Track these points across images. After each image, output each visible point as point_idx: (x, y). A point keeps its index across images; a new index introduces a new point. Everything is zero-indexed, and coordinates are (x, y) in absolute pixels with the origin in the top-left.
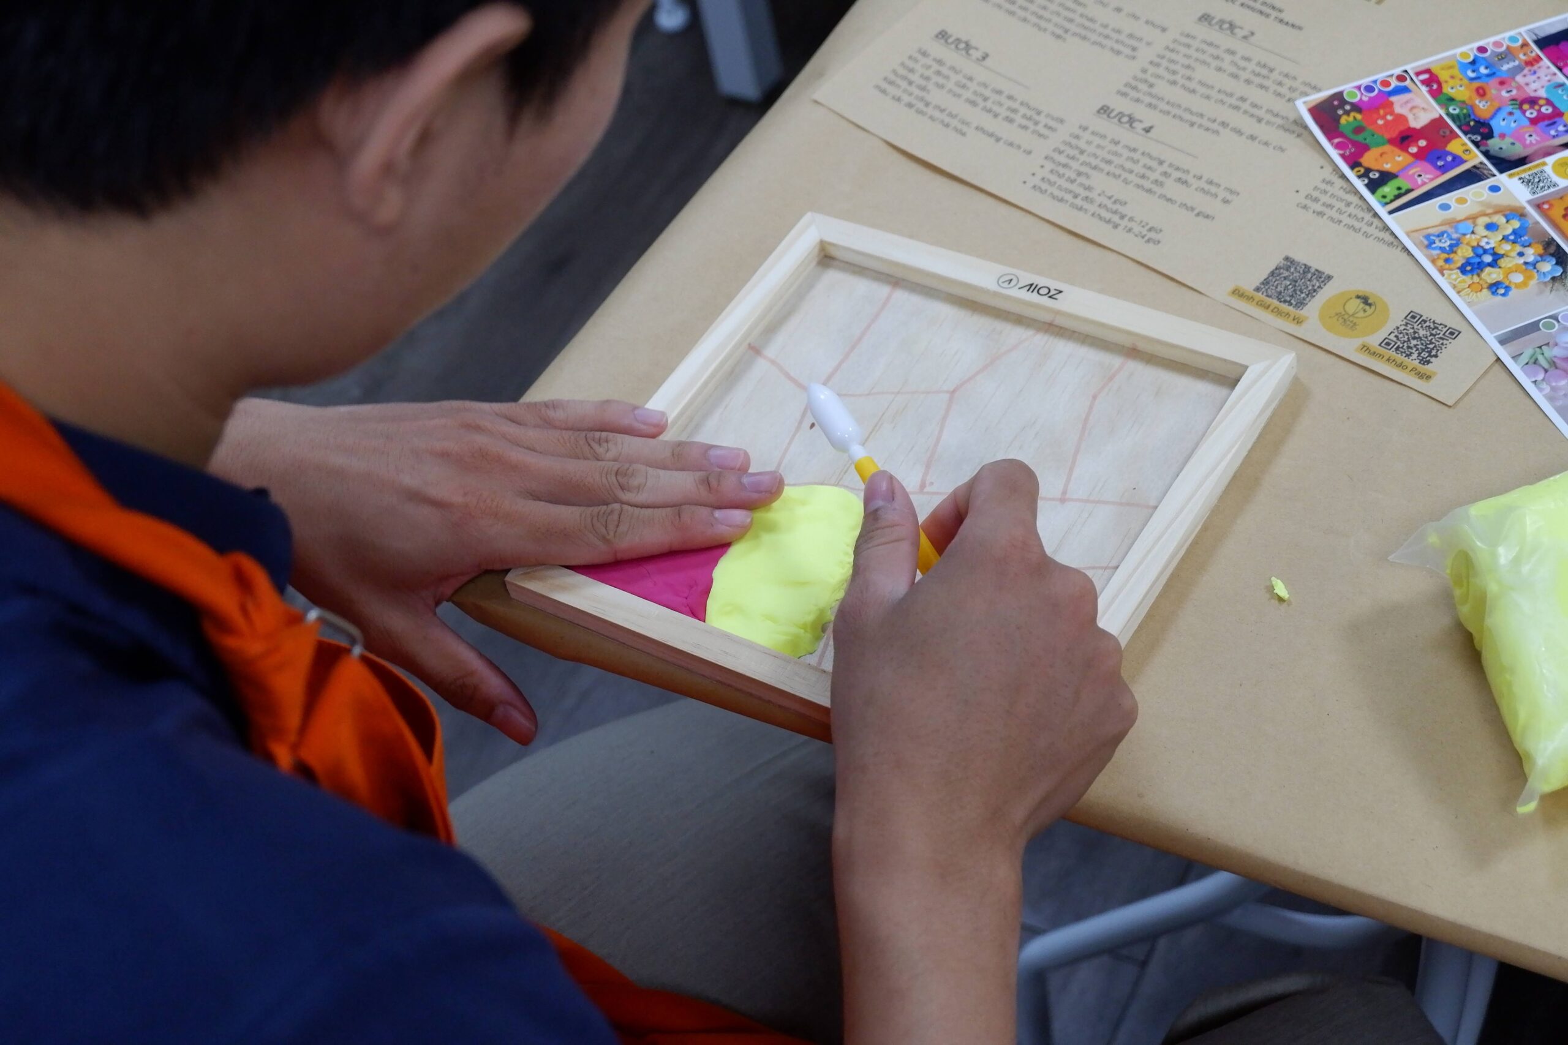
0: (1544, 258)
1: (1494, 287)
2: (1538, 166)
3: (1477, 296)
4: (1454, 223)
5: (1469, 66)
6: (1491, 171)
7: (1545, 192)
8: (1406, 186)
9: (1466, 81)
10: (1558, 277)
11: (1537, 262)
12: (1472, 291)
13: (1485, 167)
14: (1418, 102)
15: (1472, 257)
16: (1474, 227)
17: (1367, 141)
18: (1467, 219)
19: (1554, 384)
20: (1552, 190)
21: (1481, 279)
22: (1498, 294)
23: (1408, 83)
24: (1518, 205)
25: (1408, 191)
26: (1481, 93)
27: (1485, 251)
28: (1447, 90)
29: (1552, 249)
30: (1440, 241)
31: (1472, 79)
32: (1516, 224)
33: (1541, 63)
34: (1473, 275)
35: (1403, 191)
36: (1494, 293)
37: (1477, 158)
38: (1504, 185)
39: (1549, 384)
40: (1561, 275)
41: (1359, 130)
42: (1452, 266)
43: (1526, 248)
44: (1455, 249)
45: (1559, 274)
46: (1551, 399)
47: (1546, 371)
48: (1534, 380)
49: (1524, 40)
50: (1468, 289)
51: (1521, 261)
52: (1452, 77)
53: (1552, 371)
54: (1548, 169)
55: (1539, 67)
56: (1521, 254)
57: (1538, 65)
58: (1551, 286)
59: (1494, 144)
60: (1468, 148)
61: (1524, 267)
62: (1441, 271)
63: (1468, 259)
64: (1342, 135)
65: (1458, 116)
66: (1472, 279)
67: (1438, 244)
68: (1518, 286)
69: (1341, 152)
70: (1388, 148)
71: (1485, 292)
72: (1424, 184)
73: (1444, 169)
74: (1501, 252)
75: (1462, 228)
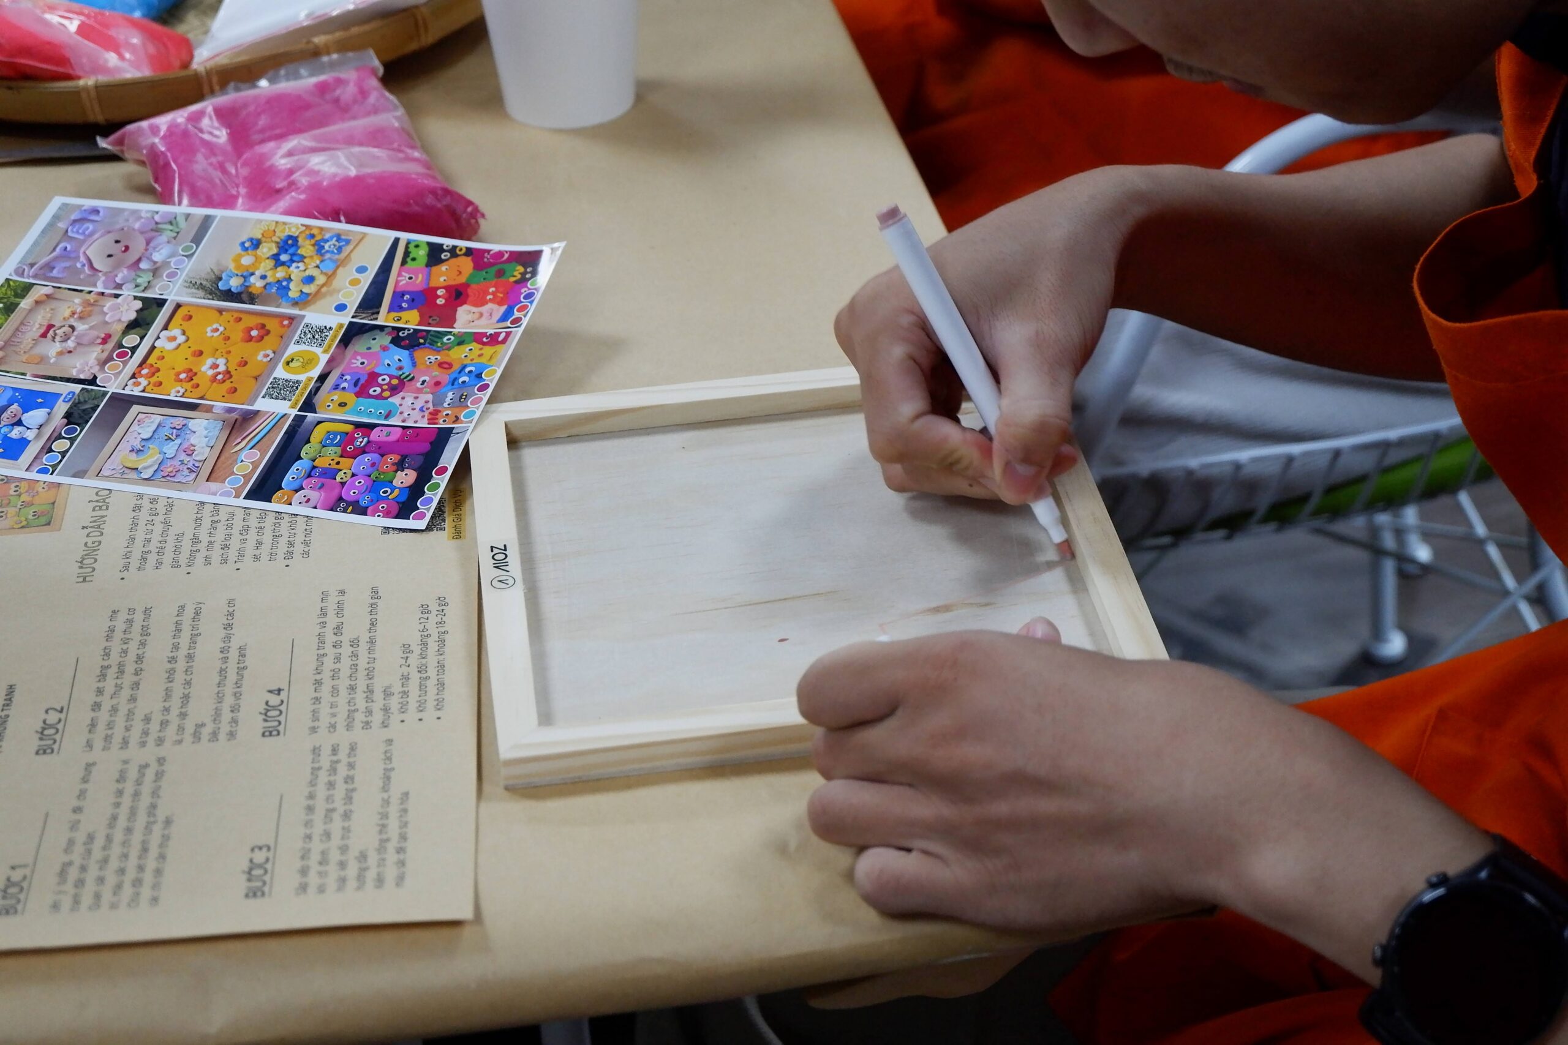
0: (243, 288)
1: (256, 244)
2: (330, 347)
3: (260, 229)
4: (339, 264)
5: (478, 372)
6: (361, 319)
7: (299, 332)
8: (410, 264)
9: (467, 361)
10: (218, 282)
11: (245, 281)
12: (268, 229)
13: (369, 318)
14: (484, 321)
15: (297, 250)
16: (322, 271)
17: (484, 273)
18: (334, 273)
19: (143, 220)
20: (296, 337)
21: (272, 241)
22: (248, 241)
23: (508, 324)
24: (308, 308)
25: (404, 262)
26: (444, 365)
27: (292, 261)
28: (474, 346)
29: (244, 297)
30: (335, 245)
31: (465, 367)
32: (293, 294)
33: (425, 420)
34: (281, 240)
35: (409, 260)
36: (251, 240)
37: (384, 318)
38: (335, 315)
39: (147, 218)
40: (218, 286)
41: (500, 273)
42: (303, 235)
43: (265, 284)
44: (316, 247)
45: (219, 285)
46: (134, 212)
47: (157, 223)
48: (160, 213)
49: (462, 422)
50: (273, 228)
51: (258, 273)
52: (480, 355)
53: (154, 226)
54: (318, 351)
55: (423, 417)
56: (263, 277)
57: (426, 418)
58: (216, 273)
59: (386, 340)
60: (399, 322)
61: (251, 271)
62: (307, 227)
63: (298, 248)
64: (509, 261)
65: (442, 338)
66: (279, 237)
67: (334, 241)
68: (240, 256)
69: (492, 253)
70: (462, 279)
71: (259, 236)
72: (399, 275)
73: (398, 295)
74: (279, 269)
75: (328, 267)
